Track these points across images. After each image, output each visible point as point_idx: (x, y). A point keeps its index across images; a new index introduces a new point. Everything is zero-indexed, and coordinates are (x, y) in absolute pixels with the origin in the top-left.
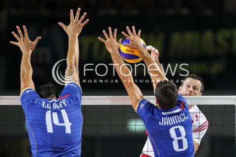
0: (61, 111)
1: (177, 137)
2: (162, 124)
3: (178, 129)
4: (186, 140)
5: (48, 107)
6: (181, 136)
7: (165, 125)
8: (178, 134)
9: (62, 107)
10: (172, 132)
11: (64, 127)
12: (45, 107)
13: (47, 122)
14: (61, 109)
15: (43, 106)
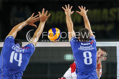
0: (20, 54)
1: (87, 57)
2: (80, 49)
3: (88, 53)
4: (92, 59)
5: (14, 49)
6: (89, 57)
7: (81, 50)
8: (88, 55)
9: (21, 52)
10: (85, 54)
11: (18, 62)
12: (13, 49)
13: (11, 56)
14: (20, 53)
15: (12, 48)
